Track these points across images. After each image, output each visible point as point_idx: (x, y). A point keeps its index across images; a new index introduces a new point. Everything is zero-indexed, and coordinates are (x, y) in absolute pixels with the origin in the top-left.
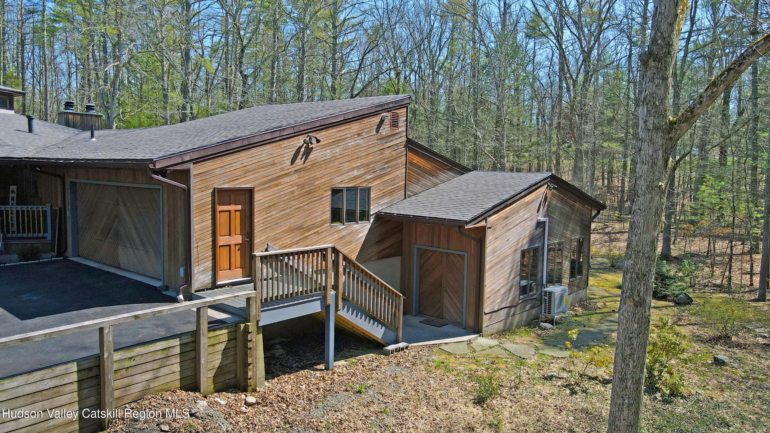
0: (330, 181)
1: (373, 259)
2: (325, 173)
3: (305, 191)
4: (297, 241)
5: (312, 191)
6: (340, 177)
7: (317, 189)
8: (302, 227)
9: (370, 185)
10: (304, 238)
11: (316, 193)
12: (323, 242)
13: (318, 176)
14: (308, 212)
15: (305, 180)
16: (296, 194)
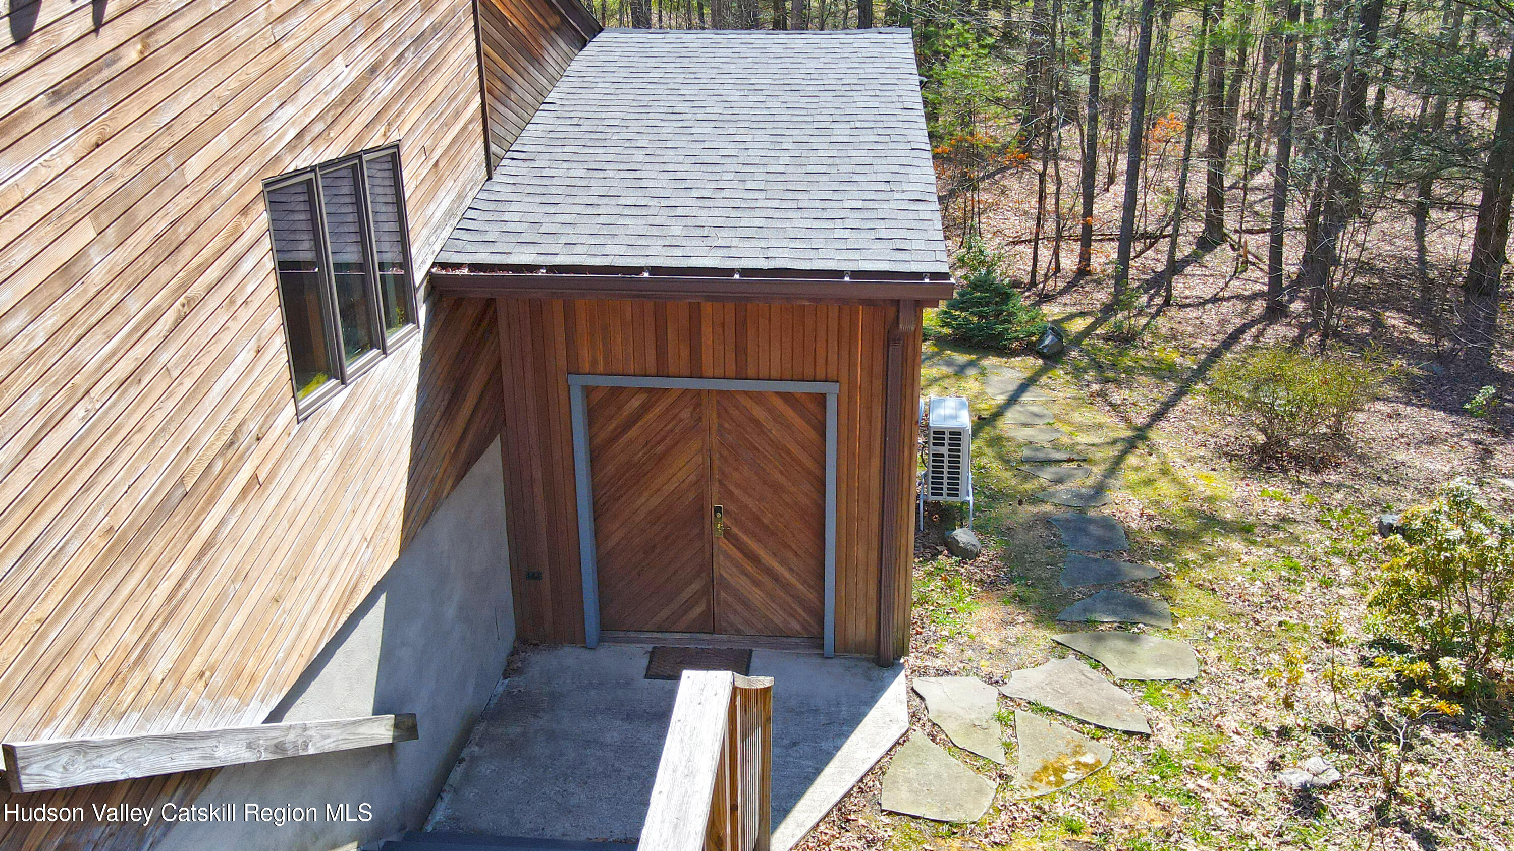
0: (255, 140)
1: (445, 492)
2: (223, 92)
3: (144, 237)
4: (170, 598)
5: (182, 231)
6: (289, 110)
7: (206, 209)
8: (180, 492)
9: (394, 137)
10: (203, 552)
11: (202, 235)
12: (285, 523)
13: (194, 118)
14: (188, 383)
15: (127, 159)
16: (98, 277)
